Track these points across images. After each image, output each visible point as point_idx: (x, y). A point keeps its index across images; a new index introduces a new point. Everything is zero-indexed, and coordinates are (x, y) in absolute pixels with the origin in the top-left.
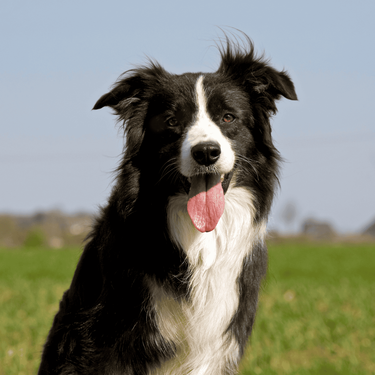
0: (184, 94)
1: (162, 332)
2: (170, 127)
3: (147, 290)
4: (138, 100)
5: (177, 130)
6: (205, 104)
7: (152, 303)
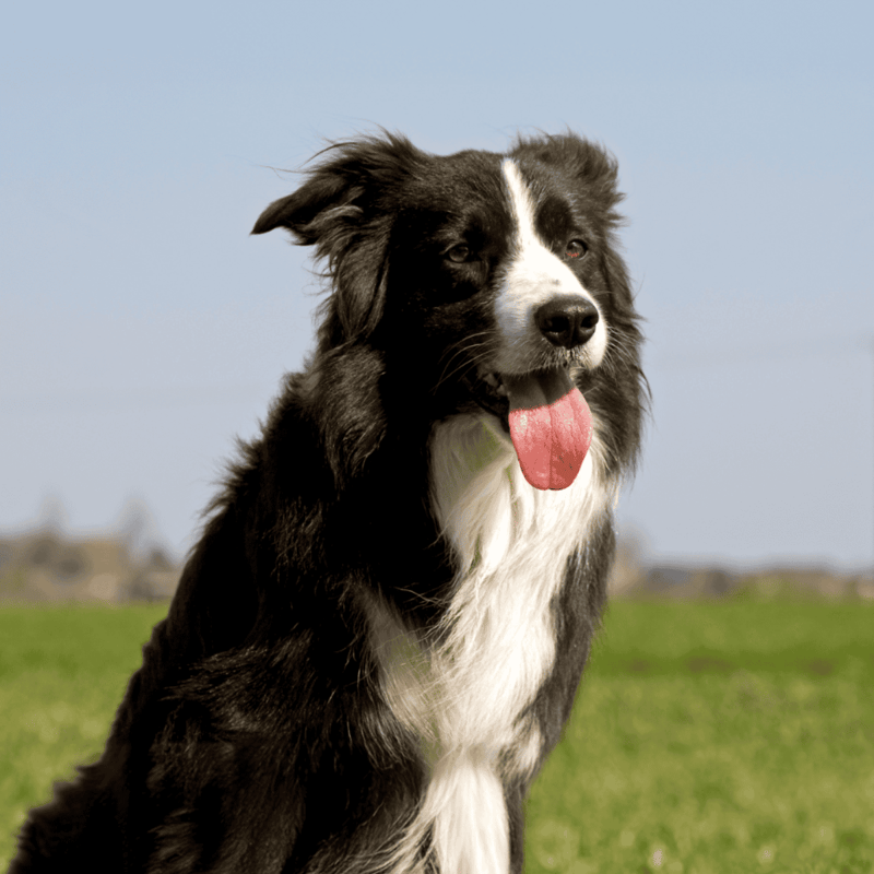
0: (484, 194)
1: (394, 708)
2: (452, 266)
3: (363, 617)
4: (358, 212)
5: (472, 273)
6: (532, 214)
7: (371, 643)
